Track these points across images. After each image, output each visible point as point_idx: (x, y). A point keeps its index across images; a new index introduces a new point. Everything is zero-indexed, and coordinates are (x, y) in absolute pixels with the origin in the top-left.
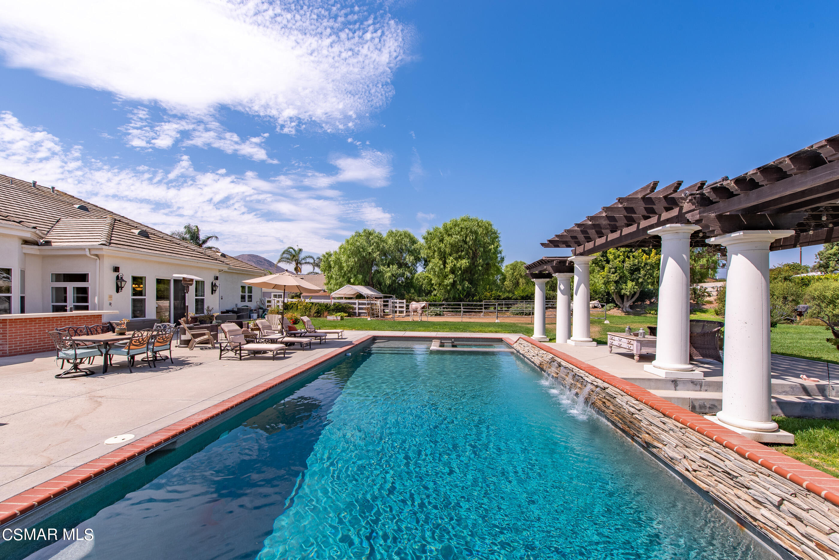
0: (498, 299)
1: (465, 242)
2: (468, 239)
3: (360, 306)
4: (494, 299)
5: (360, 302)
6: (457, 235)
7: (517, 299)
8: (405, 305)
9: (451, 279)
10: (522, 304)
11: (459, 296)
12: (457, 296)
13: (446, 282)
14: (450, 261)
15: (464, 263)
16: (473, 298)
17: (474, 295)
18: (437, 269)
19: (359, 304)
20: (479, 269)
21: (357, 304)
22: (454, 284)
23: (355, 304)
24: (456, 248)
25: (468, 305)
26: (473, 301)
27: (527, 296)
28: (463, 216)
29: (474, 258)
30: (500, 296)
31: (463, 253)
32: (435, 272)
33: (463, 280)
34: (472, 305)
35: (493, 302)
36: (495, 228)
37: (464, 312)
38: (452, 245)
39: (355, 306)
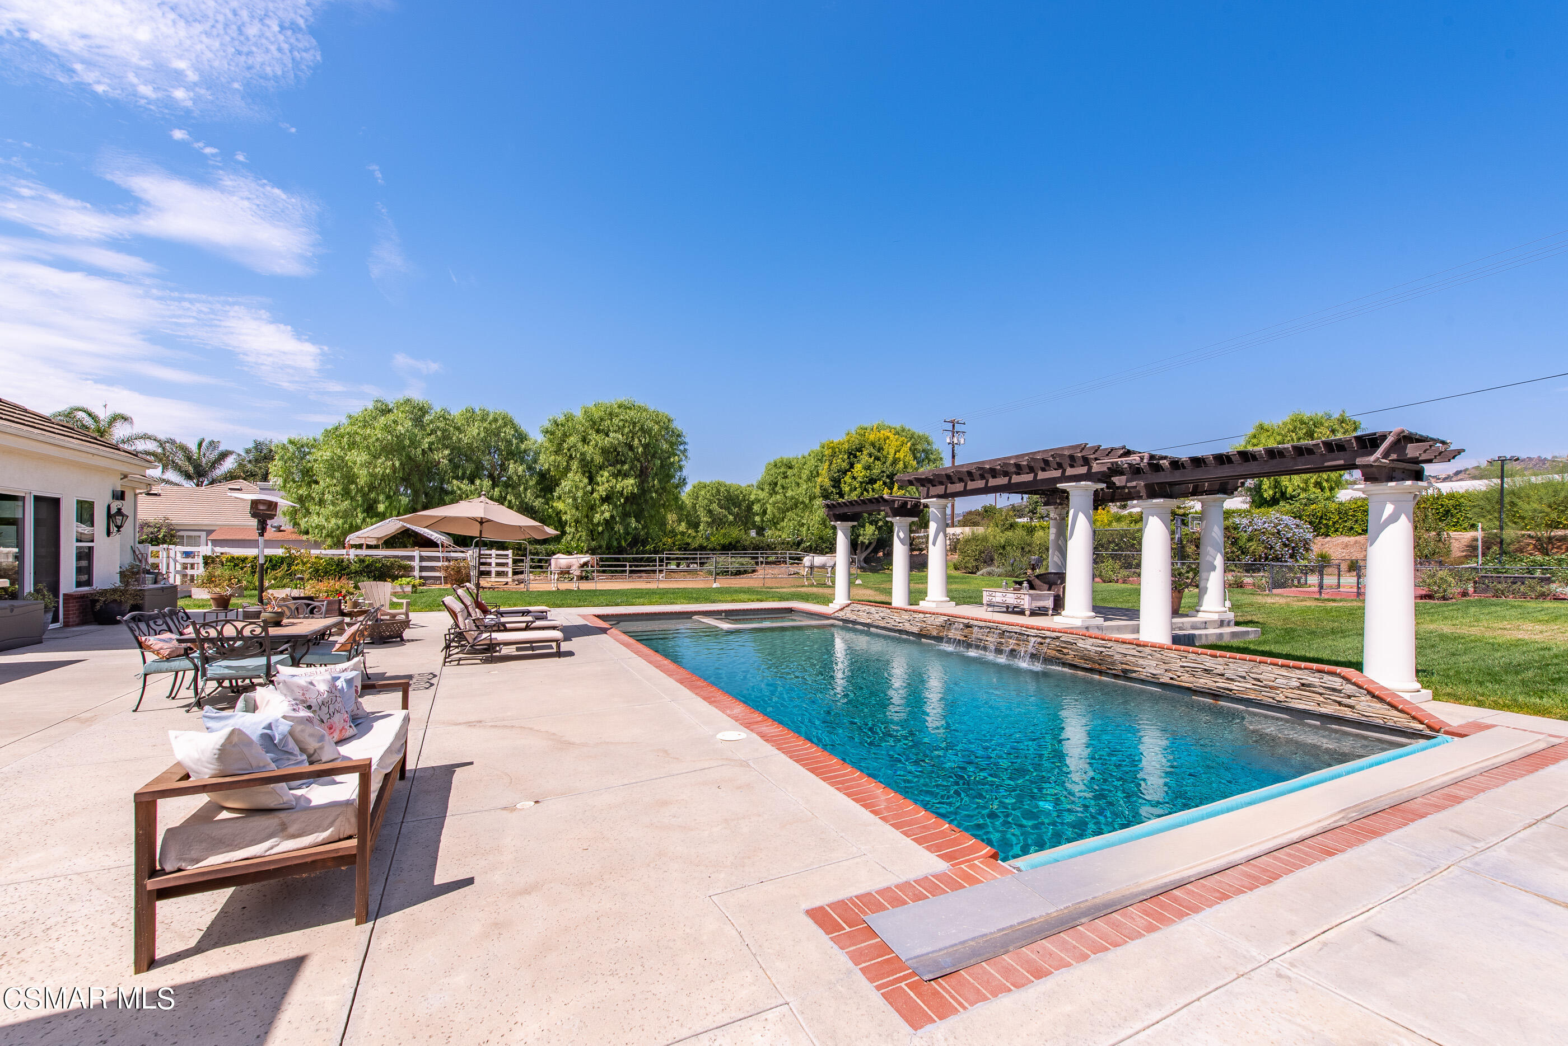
0: (685, 550)
1: (631, 448)
2: (636, 441)
3: (424, 564)
4: (680, 549)
5: (424, 554)
6: (615, 432)
7: (714, 549)
8: (510, 561)
9: (604, 512)
10: (723, 557)
11: (619, 543)
12: (615, 543)
13: (597, 518)
14: (604, 479)
15: (629, 484)
16: (644, 547)
17: (644, 543)
18: (580, 494)
19: (422, 559)
20: (652, 498)
21: (417, 559)
22: (608, 523)
23: (411, 558)
24: (613, 457)
25: (635, 560)
26: (643, 553)
27: (730, 543)
28: (622, 399)
29: (642, 475)
30: (688, 544)
31: (626, 467)
32: (575, 499)
33: (625, 515)
34: (641, 559)
35: (679, 554)
36: (678, 425)
37: (631, 572)
38: (604, 451)
39: (412, 563)
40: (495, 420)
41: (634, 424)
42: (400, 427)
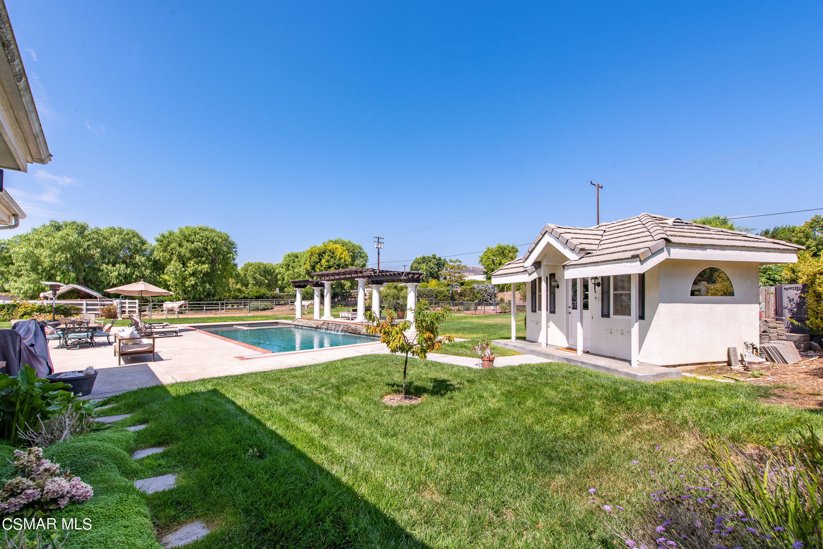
0: (236, 299)
1: (206, 249)
2: (209, 247)
3: (89, 307)
4: (233, 299)
5: (88, 302)
6: (197, 242)
7: (252, 298)
8: (137, 305)
9: (192, 281)
10: (256, 302)
11: (200, 296)
12: (198, 296)
13: (187, 284)
14: (191, 265)
15: (206, 267)
16: (213, 297)
17: (214, 296)
18: (178, 272)
19: (87, 305)
20: (218, 274)
21: (85, 305)
22: (194, 286)
23: (82, 304)
24: (196, 254)
25: (208, 304)
26: (213, 300)
27: (260, 296)
28: (201, 225)
29: (213, 262)
30: (238, 296)
31: (204, 259)
32: (175, 274)
33: (203, 282)
34: (212, 304)
35: (233, 301)
36: (232, 239)
37: (206, 310)
38: (191, 251)
39: (82, 307)
40: (128, 234)
41: (208, 238)
42: (71, 237)
